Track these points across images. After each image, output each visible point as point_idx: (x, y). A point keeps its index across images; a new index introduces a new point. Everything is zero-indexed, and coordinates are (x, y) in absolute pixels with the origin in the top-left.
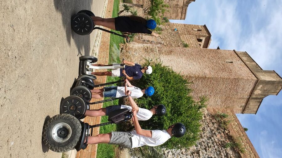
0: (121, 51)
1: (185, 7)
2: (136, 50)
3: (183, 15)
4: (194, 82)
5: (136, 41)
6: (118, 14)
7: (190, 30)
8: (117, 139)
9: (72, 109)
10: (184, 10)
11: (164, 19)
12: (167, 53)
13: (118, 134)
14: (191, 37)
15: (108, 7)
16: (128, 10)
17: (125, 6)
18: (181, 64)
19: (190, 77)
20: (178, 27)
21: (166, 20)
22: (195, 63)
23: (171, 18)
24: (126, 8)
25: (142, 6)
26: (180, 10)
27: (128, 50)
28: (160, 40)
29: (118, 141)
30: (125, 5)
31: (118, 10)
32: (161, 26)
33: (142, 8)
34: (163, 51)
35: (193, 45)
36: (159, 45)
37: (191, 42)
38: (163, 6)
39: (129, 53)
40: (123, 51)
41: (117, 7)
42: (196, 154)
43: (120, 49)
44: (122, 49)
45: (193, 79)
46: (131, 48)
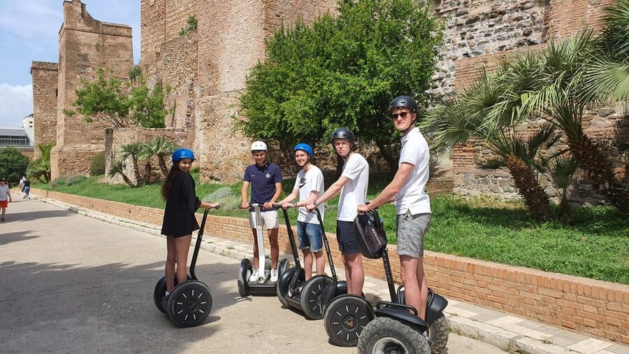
0: (216, 180)
1: (101, 29)
2: (212, 148)
3: (119, 31)
4: (277, 13)
5: (191, 144)
6: (133, 187)
7: (155, 12)
8: (414, 244)
9: (352, 322)
10: (109, 30)
11: (133, 76)
12: (214, 75)
13: (403, 242)
14: (171, 10)
15: (120, 215)
16: (120, 165)
17: (112, 173)
18: (239, 43)
19: (266, 21)
20: (150, 41)
21: (135, 74)
22: (234, 10)
23: (130, 61)
24: (118, 169)
25: (109, 132)
26: (110, 41)
27: (214, 165)
28: (184, 87)
29: (416, 243)
30: (110, 174)
31: (124, 188)
32: (151, 85)
33: (114, 132)
34: (210, 84)
35: (190, 5)
36: (197, 90)
37: (182, 9)
38: (104, 85)
39: (220, 162)
40: (216, 177)
41: (117, 189)
42: (440, 7)
43: (213, 181)
44: (212, 178)
45: (272, 13)
46: (208, 158)
